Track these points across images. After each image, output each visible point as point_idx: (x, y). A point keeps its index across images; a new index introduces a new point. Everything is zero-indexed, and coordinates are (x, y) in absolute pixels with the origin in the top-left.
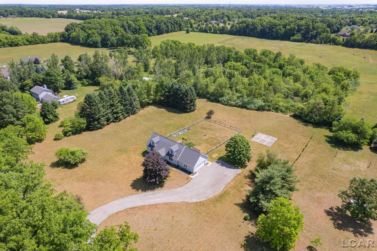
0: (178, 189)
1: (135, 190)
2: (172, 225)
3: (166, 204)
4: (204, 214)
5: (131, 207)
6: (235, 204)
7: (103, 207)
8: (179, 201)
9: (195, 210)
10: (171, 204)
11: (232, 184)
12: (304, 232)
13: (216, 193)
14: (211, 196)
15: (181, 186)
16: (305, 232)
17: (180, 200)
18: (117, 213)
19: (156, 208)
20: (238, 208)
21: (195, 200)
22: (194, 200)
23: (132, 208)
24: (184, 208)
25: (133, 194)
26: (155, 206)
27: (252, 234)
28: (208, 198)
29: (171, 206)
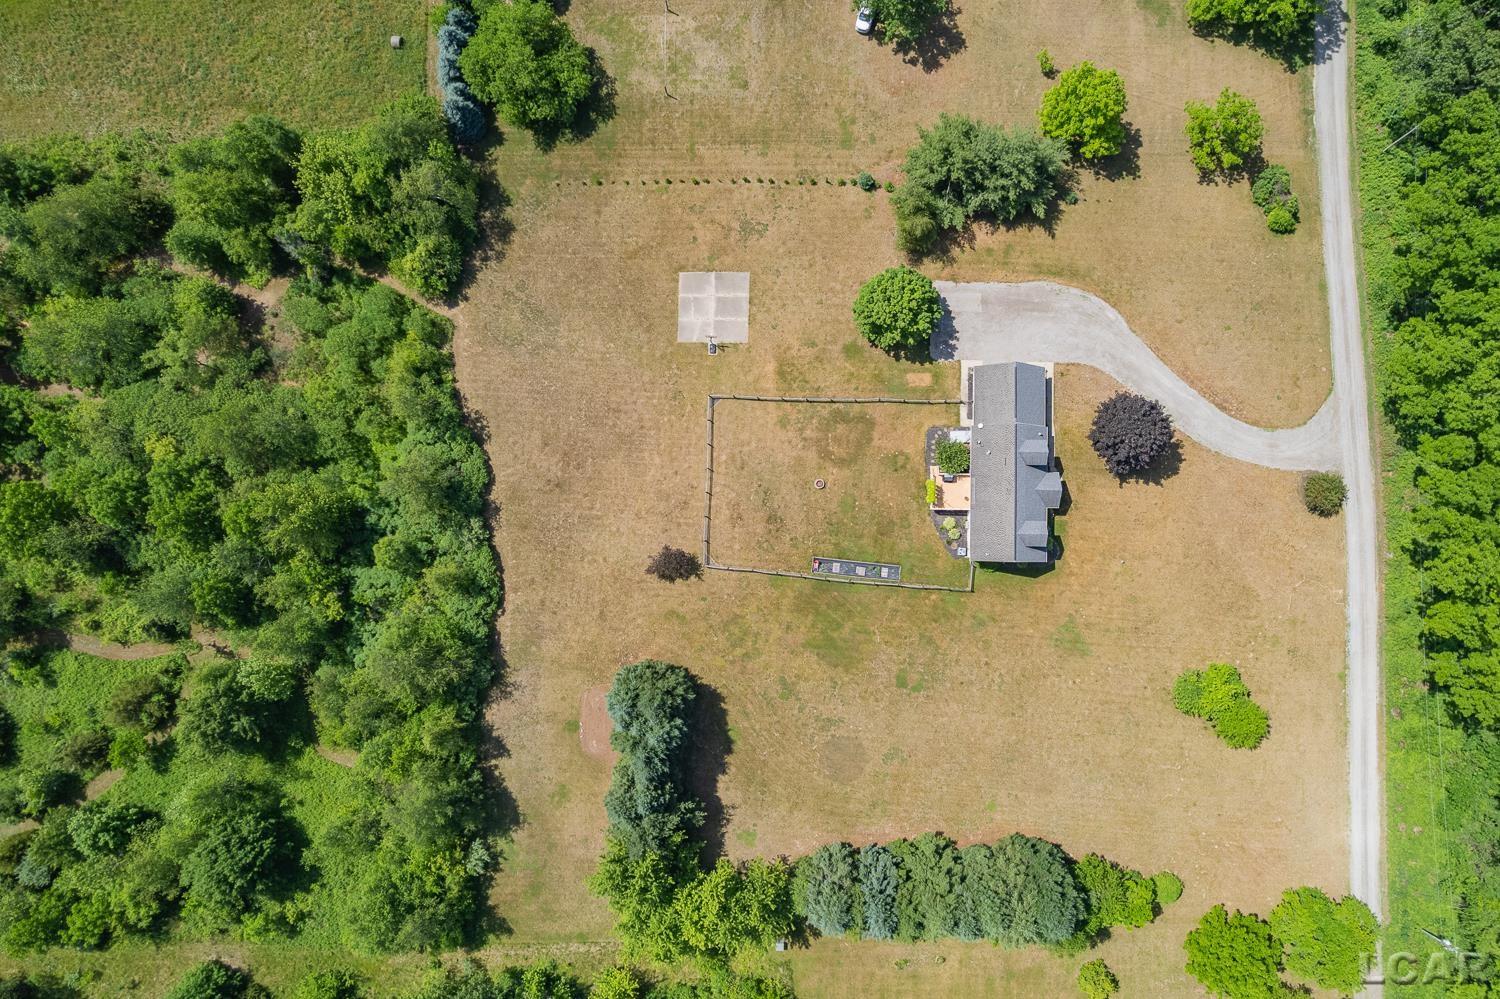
0: (1108, 368)
1: (1180, 451)
2: (1197, 309)
3: (1163, 358)
4: (1127, 274)
5: (1224, 415)
6: (1053, 237)
7: (1266, 463)
8: (1139, 340)
9: (1131, 296)
10: (1156, 350)
11: (1000, 274)
12: (1020, 92)
13: (1057, 287)
14: (1073, 291)
15: (1095, 370)
16: (1017, 91)
17: (1135, 341)
18: (1255, 423)
19: (1187, 368)
20: (1059, 229)
21: (1111, 314)
22: (1111, 316)
23: (1223, 409)
24: (1144, 319)
25: (1194, 444)
26: (1185, 374)
27: (1097, 173)
28: (1087, 295)
29: (1162, 345)
